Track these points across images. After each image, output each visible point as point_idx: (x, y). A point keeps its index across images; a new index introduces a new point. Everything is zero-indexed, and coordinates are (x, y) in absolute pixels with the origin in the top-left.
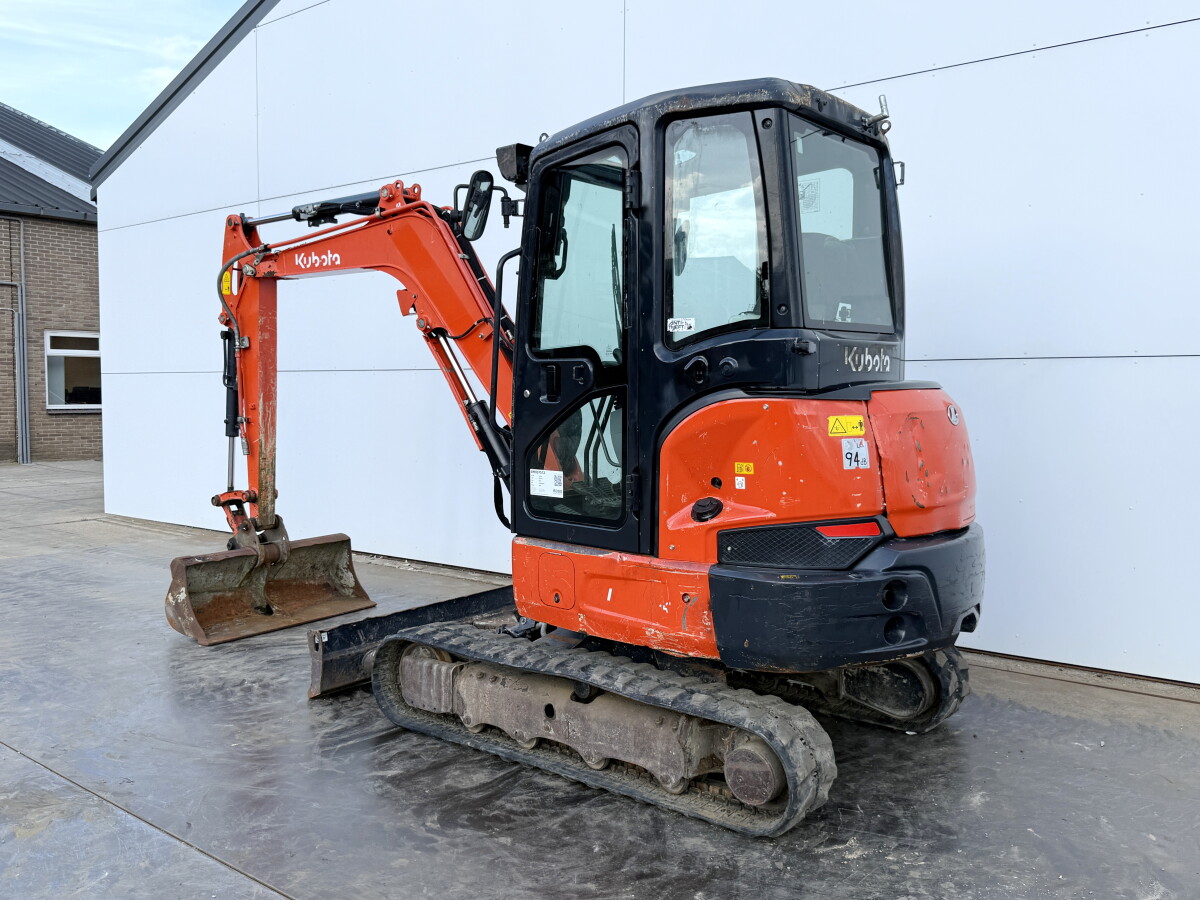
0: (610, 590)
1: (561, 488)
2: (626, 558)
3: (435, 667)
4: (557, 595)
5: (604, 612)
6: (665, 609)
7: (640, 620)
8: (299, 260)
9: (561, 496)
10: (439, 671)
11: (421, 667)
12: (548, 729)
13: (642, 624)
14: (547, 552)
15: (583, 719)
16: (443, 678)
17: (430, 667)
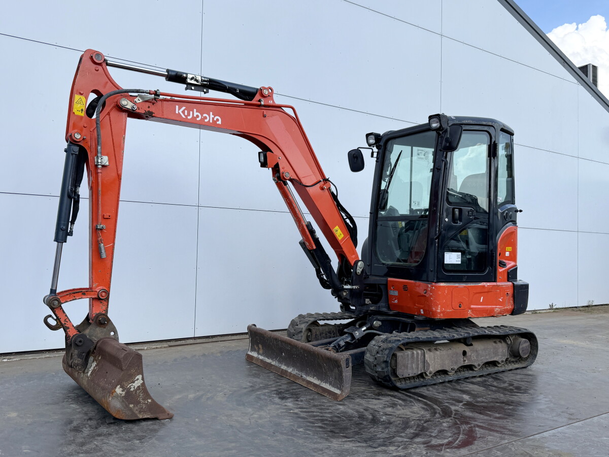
0: (482, 298)
1: (460, 259)
2: (488, 284)
3: (415, 352)
4: (460, 304)
5: (480, 307)
6: (501, 300)
7: (493, 306)
8: (180, 110)
9: (460, 263)
10: (418, 353)
11: (408, 355)
12: (465, 361)
13: (493, 308)
14: (457, 287)
15: (477, 351)
16: (419, 357)
17: (413, 353)
